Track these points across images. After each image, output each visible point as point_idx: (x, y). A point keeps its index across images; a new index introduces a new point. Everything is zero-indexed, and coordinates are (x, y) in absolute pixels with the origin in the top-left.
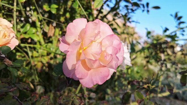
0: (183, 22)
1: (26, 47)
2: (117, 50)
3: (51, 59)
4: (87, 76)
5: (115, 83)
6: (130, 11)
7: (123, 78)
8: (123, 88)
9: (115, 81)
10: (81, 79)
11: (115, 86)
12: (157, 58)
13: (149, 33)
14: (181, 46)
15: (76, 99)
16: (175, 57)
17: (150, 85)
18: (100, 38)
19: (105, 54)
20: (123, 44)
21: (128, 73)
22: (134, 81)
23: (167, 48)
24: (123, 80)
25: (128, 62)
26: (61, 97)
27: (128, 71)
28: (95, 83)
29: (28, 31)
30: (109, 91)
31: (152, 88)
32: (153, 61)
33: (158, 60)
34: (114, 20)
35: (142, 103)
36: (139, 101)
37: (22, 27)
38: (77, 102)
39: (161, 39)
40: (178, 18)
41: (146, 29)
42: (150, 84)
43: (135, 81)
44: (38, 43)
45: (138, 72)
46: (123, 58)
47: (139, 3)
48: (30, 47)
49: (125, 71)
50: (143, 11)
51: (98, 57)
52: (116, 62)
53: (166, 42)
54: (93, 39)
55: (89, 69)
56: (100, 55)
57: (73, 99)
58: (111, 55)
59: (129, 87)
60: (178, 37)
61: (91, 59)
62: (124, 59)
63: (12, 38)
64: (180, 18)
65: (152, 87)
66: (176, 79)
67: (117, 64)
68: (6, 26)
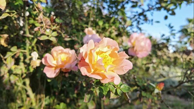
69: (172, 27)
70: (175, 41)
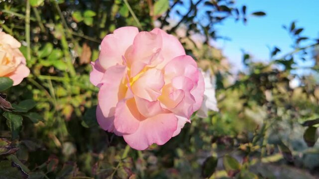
0: (304, 39)
1: (46, 81)
2: (193, 83)
3: (87, 99)
4: (137, 129)
5: (190, 139)
6: (214, 20)
7: (204, 130)
8: (204, 147)
9: (190, 136)
10: (126, 134)
11: (190, 144)
12: (261, 98)
13: (246, 57)
14: (301, 78)
15: (122, 168)
16: (290, 97)
17: (251, 145)
18: (161, 62)
19: (170, 89)
20: (203, 73)
21: (211, 123)
22: (222, 136)
23: (276, 81)
24: (203, 134)
25: (212, 104)
26: (97, 164)
27: (211, 120)
28: (151, 142)
29: (50, 55)
30: (180, 152)
31: (253, 149)
32: (253, 103)
33: (262, 101)
34: (188, 35)
35: (237, 175)
36: (232, 173)
37: (40, 49)
38: (123, 173)
39: (267, 66)
40: (296, 31)
41: (242, 50)
42: (251, 142)
43: (225, 137)
44: (66, 75)
45: (228, 122)
46: (202, 98)
47: (230, 6)
48: (53, 81)
49: (206, 119)
50: (237, 19)
51: (157, 94)
52: (190, 105)
53: (275, 71)
54: (147, 62)
55: (141, 118)
56: (161, 90)
57: (117, 167)
58: (182, 91)
59: (214, 145)
60: (295, 63)
61: (146, 99)
62: (205, 98)
63: (19, 65)
64: (300, 30)
65: (253, 147)
66: (291, 134)
67: (192, 109)
68: (9, 45)
69: (299, 31)
70: (305, 68)
